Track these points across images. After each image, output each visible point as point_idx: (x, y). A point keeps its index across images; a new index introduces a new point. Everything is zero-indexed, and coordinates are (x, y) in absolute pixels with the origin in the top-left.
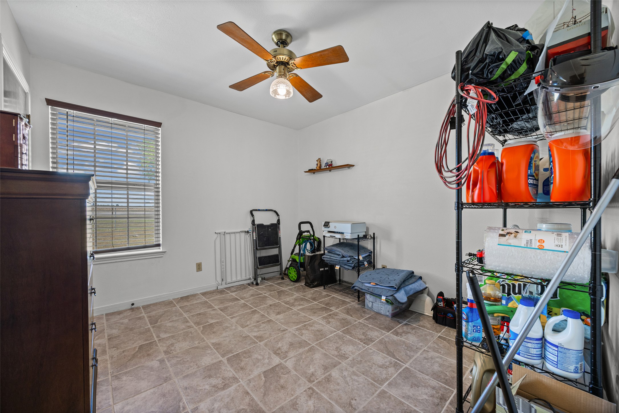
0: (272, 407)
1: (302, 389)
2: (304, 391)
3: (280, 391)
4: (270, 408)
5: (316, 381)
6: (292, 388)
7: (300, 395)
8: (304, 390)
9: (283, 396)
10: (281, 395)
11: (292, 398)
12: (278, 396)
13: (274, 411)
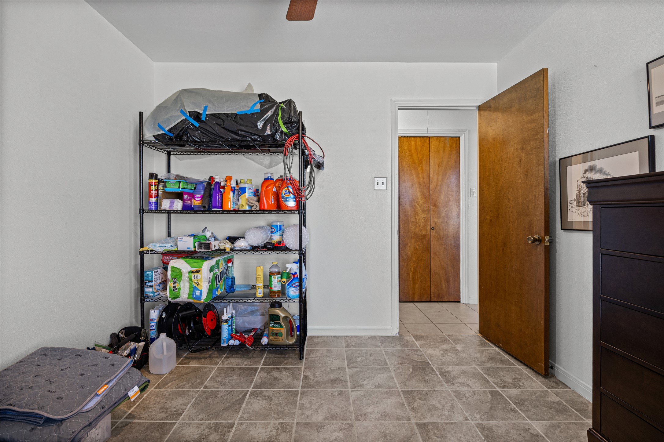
0: (407, 425)
1: (365, 424)
2: (366, 420)
3: (391, 433)
4: (409, 425)
5: (345, 422)
6: (376, 430)
7: (373, 420)
8: (365, 422)
9: (390, 427)
10: (392, 429)
11: (382, 422)
12: (395, 430)
13: (407, 422)
